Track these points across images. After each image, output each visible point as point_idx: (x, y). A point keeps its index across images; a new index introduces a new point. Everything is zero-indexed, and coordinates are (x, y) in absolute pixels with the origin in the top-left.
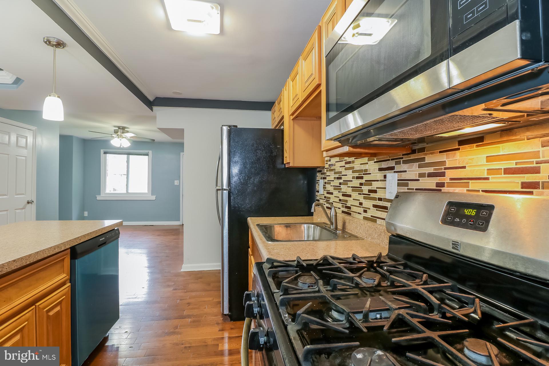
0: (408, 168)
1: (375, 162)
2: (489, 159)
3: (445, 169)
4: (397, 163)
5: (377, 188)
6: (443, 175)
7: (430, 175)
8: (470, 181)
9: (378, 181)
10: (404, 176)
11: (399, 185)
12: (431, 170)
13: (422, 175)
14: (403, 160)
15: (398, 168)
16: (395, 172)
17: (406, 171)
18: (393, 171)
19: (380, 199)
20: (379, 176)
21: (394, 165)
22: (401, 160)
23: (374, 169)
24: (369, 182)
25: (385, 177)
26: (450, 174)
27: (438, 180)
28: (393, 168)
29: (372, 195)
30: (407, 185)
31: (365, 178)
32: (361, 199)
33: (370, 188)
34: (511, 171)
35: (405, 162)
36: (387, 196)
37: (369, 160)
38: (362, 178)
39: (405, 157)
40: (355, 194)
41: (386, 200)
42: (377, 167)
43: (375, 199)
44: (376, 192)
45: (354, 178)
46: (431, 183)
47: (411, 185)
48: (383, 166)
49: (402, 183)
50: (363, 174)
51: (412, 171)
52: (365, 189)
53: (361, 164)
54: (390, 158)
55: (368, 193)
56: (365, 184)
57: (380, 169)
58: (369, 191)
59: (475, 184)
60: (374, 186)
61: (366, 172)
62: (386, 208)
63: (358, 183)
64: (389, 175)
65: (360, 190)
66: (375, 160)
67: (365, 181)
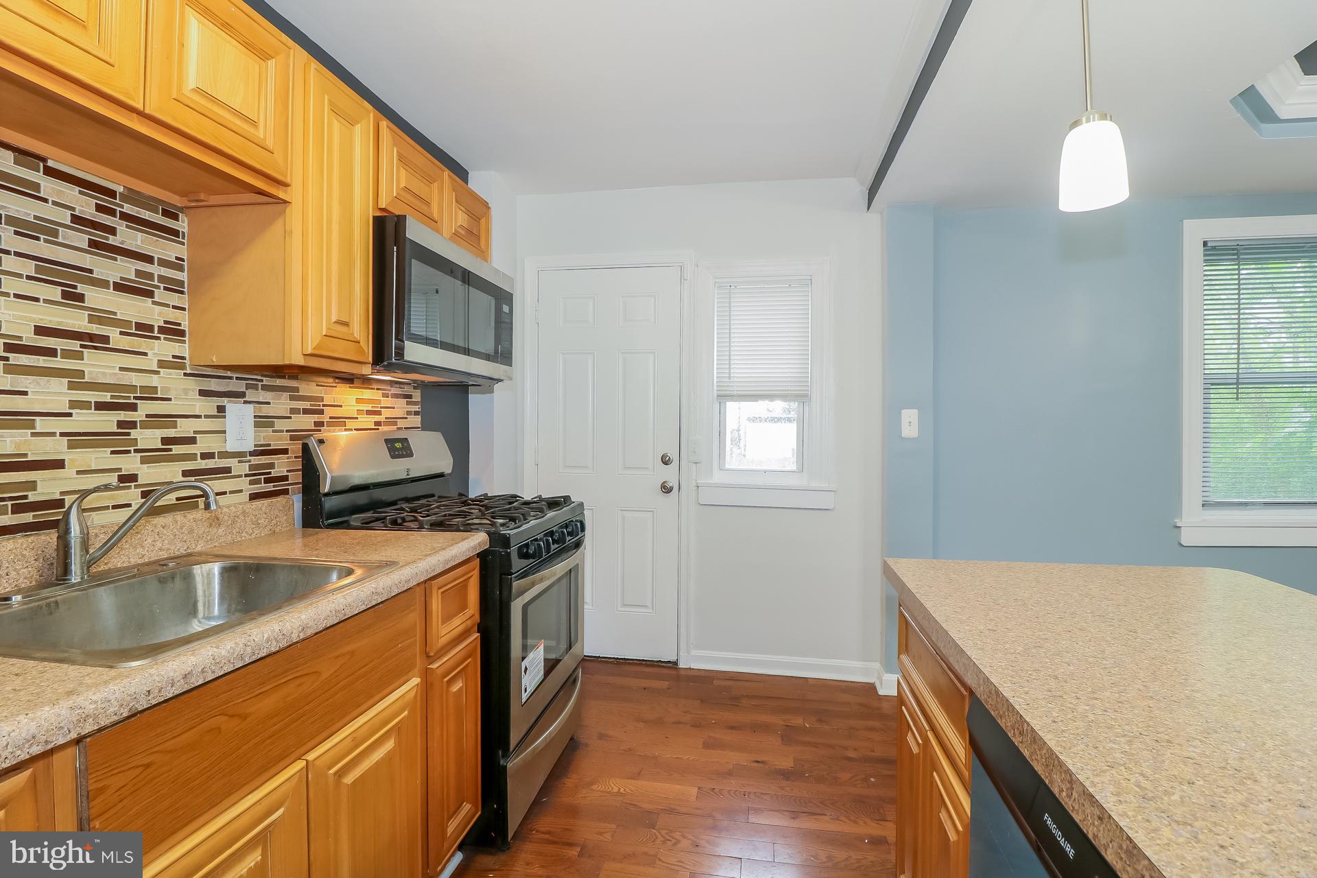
0: (273, 399)
1: (185, 374)
2: (359, 401)
3: (324, 405)
4: (248, 387)
5: (195, 432)
6: (321, 412)
7: (306, 411)
8: (347, 420)
9: (198, 417)
10: (266, 410)
11: (257, 425)
12: (306, 405)
13: (294, 411)
14: (262, 385)
15: (251, 395)
16: (245, 402)
17: (268, 403)
18: (242, 400)
19: (205, 456)
20: (207, 406)
21: (244, 390)
22: (260, 383)
23: (186, 391)
24: (168, 420)
25: (221, 409)
26: (329, 412)
27: (316, 418)
28: (242, 395)
29: (177, 449)
30: (272, 425)
31: (145, 408)
32: (130, 463)
33: (171, 433)
34: (369, 413)
35: (265, 388)
36: (230, 447)
37: (162, 364)
38: (133, 407)
39: (266, 381)
40: (93, 456)
41: (224, 455)
42: (194, 385)
43: (191, 457)
44: (191, 441)
45: (83, 405)
46: (307, 422)
47: (279, 424)
48: (214, 385)
49: (262, 422)
50: (135, 398)
51: (280, 404)
52: (149, 438)
53: (121, 369)
54: (235, 375)
55: (160, 446)
56: (145, 425)
57: (203, 393)
58: (165, 441)
59: (350, 423)
60: (185, 428)
61: (150, 394)
62: (228, 470)
63: (108, 422)
64: (232, 407)
65: (120, 439)
66: (188, 371)
67: (147, 416)
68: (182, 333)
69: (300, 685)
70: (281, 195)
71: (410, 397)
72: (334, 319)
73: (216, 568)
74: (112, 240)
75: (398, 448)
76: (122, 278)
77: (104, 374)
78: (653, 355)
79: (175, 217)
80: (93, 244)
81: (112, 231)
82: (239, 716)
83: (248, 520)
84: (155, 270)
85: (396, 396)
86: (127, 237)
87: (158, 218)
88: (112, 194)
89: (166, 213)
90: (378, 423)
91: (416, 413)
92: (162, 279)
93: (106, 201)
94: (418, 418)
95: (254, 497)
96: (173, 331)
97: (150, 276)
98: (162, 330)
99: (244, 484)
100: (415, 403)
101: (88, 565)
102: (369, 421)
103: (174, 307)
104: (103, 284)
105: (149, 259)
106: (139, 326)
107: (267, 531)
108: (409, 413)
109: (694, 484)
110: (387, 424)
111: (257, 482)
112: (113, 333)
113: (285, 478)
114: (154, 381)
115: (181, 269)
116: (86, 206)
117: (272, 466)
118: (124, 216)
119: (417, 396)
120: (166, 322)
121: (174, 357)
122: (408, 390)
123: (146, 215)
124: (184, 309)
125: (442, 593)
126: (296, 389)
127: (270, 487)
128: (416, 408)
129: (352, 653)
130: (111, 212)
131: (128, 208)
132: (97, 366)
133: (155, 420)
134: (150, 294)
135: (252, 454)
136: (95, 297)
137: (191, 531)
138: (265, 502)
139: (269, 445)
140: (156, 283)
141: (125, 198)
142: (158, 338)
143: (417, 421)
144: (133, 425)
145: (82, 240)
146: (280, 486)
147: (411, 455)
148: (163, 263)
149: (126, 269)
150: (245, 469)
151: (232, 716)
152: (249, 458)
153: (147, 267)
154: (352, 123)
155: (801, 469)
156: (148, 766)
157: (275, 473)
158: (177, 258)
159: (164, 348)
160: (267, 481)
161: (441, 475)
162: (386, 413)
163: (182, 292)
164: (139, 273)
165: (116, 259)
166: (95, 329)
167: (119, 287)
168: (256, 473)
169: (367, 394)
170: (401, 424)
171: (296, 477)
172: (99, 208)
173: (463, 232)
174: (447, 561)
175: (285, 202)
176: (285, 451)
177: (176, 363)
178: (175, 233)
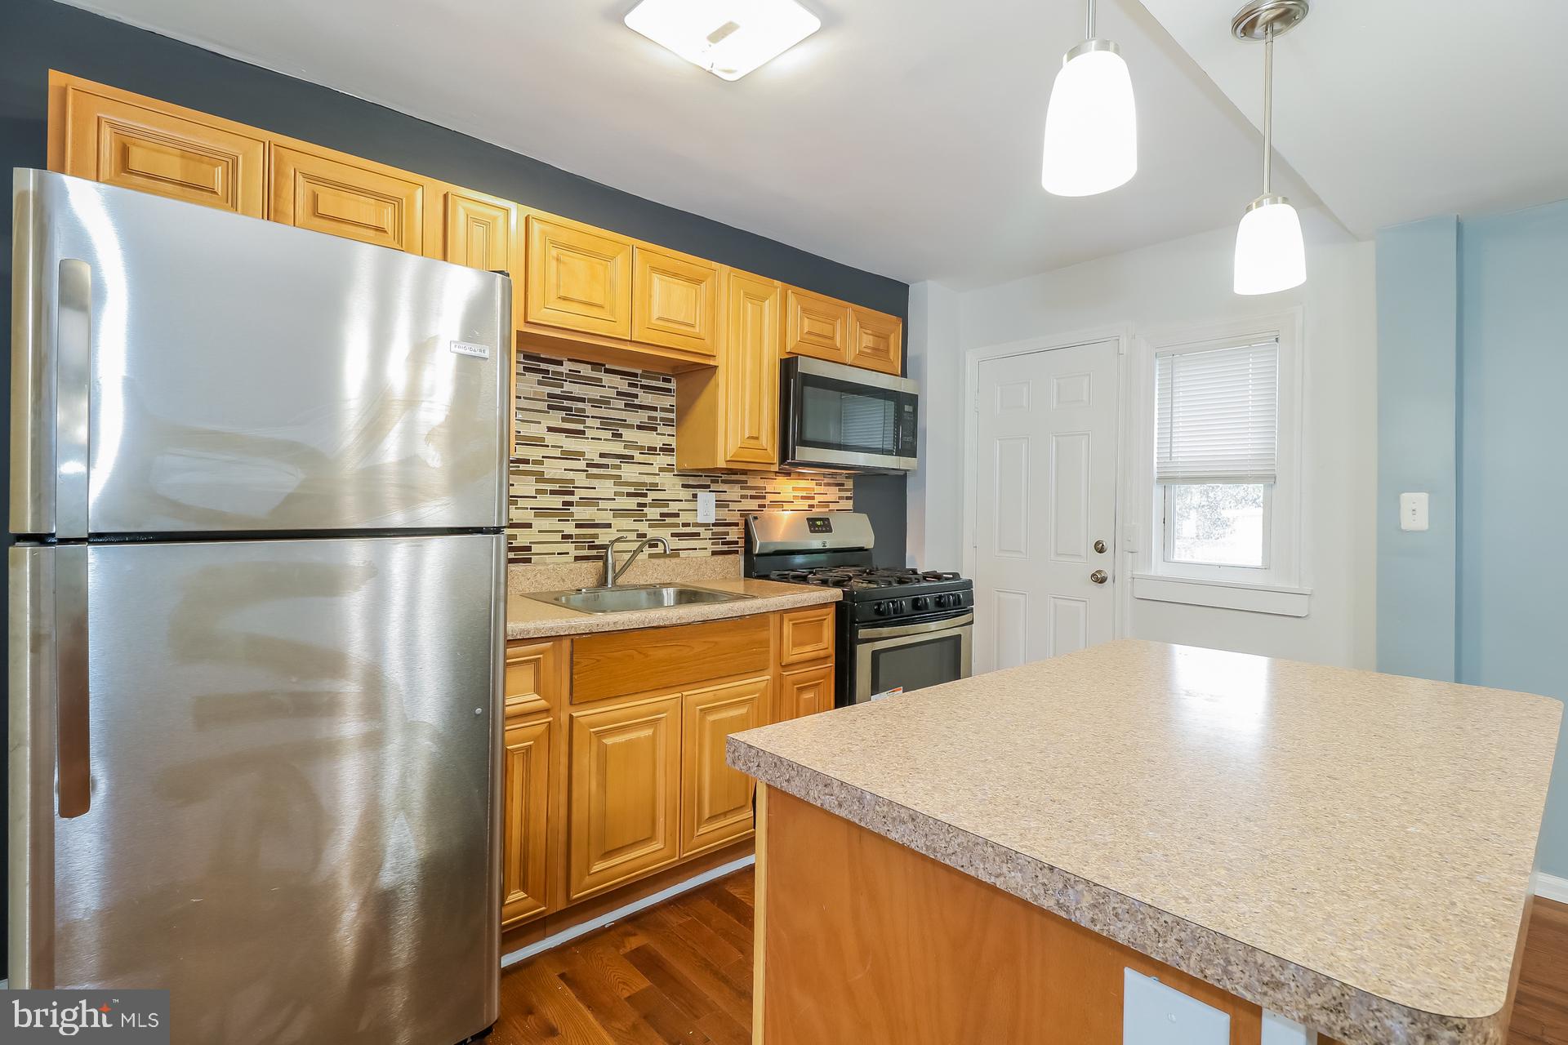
0: (730, 489)
1: (674, 475)
2: (794, 489)
3: (766, 493)
4: (712, 482)
5: (679, 510)
7: (752, 497)
8: (785, 503)
9: (681, 501)
10: (723, 497)
11: (717, 506)
12: (753, 493)
13: (743, 497)
14: (721, 480)
15: (714, 487)
16: (710, 491)
17: (726, 492)
18: (708, 490)
19: (685, 525)
20: (686, 494)
21: (709, 484)
23: (674, 485)
24: (663, 503)
25: (695, 496)
26: (770, 497)
27: (761, 502)
28: (708, 487)
29: (668, 520)
30: (728, 506)
31: (652, 495)
32: (643, 527)
33: (665, 510)
34: (803, 498)
35: (724, 482)
36: (700, 520)
37: (661, 469)
38: (645, 495)
39: (724, 477)
40: (625, 522)
41: (697, 525)
42: (679, 481)
43: (676, 525)
44: (677, 515)
45: (621, 494)
46: (753, 504)
47: (732, 506)
48: (691, 481)
49: (721, 504)
50: (647, 490)
51: (733, 492)
52: (653, 513)
53: (639, 473)
54: (703, 475)
55: (659, 518)
56: (652, 505)
57: (684, 486)
58: (662, 515)
59: (786, 506)
60: (673, 507)
61: (654, 487)
62: (698, 534)
63: (632, 503)
64: (703, 495)
65: (638, 513)
66: (676, 473)
67: (653, 500)
68: (672, 450)
69: (680, 650)
70: (712, 363)
71: (843, 485)
72: (747, 436)
73: (671, 591)
74: (636, 402)
75: (819, 525)
76: (641, 422)
77: (631, 477)
78: (1087, 436)
79: (669, 381)
80: (626, 405)
81: (636, 396)
82: (644, 654)
83: (708, 567)
84: (658, 414)
85: (829, 485)
86: (645, 398)
87: (661, 384)
88: (635, 375)
89: (665, 380)
90: (811, 506)
91: (848, 498)
92: (662, 419)
93: (633, 380)
94: (851, 502)
95: (714, 553)
96: (667, 450)
97: (655, 419)
98: (661, 449)
99: (708, 544)
100: (847, 490)
101: (615, 578)
102: (805, 504)
103: (668, 435)
104: (631, 426)
105: (655, 409)
106: (650, 448)
107: (720, 576)
108: (840, 498)
109: (1129, 574)
110: (818, 506)
111: (718, 544)
112: (636, 454)
113: (737, 543)
114: (656, 480)
115: (672, 411)
116: (622, 384)
117: (727, 534)
118: (643, 387)
119: (849, 484)
120: (664, 445)
121: (668, 465)
122: (839, 480)
123: (654, 383)
124: (673, 436)
125: (793, 624)
126: (746, 482)
127: (725, 548)
128: (849, 494)
129: (716, 643)
130: (635, 386)
131: (645, 382)
132: (629, 472)
133: (656, 503)
134: (655, 429)
135: (714, 525)
136: (628, 435)
137: (674, 570)
138: (720, 557)
139: (726, 520)
140: (658, 422)
141: (643, 376)
142: (659, 454)
143: (849, 504)
144: (644, 505)
145: (621, 404)
146: (733, 547)
147: (831, 531)
148: (663, 410)
149: (642, 417)
150: (709, 534)
151: (640, 653)
152: (711, 527)
153: (653, 414)
154: (763, 300)
155: (1266, 567)
156: (598, 661)
157: (728, 538)
158: (670, 406)
159: (662, 460)
160: (723, 543)
161: (861, 549)
162: (818, 498)
163: (673, 426)
164: (650, 418)
165: (638, 412)
166: (627, 452)
167: (639, 427)
168: (717, 538)
169: (802, 484)
170: (833, 506)
171: (742, 543)
172: (630, 385)
173: (869, 351)
174: (795, 602)
175: (716, 367)
176: (736, 524)
177: (668, 469)
178: (669, 390)
